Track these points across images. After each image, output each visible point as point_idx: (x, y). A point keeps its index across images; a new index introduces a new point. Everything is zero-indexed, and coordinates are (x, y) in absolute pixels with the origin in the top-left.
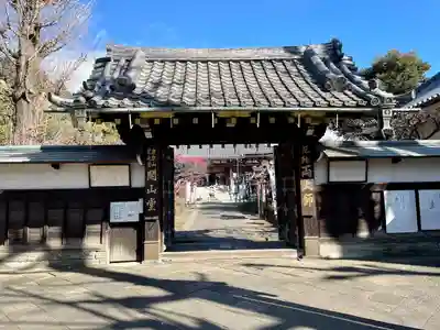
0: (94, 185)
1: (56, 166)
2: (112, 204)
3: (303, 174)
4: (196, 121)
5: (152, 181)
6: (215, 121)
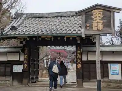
2: (14, 66)
3: (78, 57)
4: (34, 39)
5: (26, 59)
6: (40, 39)
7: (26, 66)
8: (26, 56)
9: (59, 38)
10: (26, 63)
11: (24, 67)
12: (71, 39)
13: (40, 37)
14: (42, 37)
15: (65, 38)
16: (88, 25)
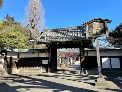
0: (39, 57)
1: (33, 53)
2: (43, 60)
3: (81, 54)
4: (55, 43)
5: (50, 56)
6: (59, 43)
7: (50, 60)
8: (50, 54)
9: (70, 43)
10: (50, 59)
11: (49, 61)
12: (77, 42)
13: (58, 42)
14: (60, 42)
15: (74, 42)
16: (90, 32)
